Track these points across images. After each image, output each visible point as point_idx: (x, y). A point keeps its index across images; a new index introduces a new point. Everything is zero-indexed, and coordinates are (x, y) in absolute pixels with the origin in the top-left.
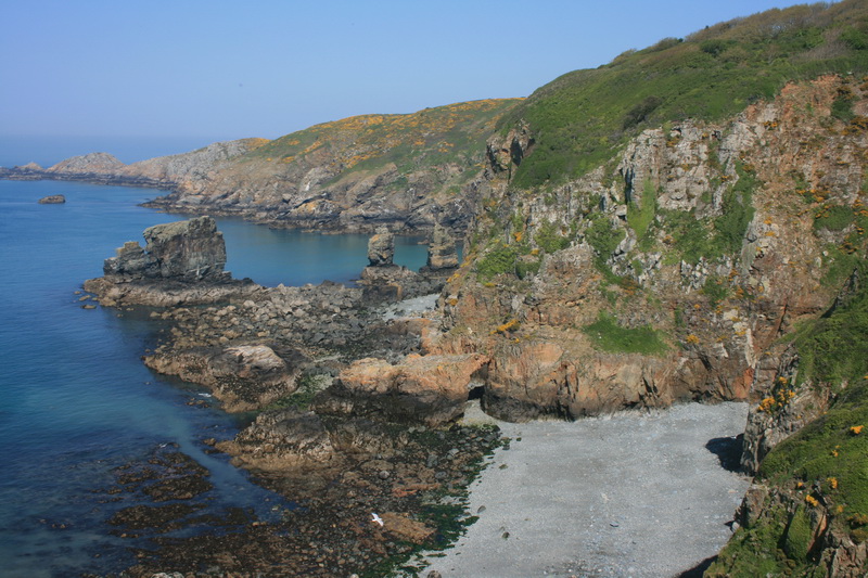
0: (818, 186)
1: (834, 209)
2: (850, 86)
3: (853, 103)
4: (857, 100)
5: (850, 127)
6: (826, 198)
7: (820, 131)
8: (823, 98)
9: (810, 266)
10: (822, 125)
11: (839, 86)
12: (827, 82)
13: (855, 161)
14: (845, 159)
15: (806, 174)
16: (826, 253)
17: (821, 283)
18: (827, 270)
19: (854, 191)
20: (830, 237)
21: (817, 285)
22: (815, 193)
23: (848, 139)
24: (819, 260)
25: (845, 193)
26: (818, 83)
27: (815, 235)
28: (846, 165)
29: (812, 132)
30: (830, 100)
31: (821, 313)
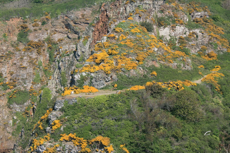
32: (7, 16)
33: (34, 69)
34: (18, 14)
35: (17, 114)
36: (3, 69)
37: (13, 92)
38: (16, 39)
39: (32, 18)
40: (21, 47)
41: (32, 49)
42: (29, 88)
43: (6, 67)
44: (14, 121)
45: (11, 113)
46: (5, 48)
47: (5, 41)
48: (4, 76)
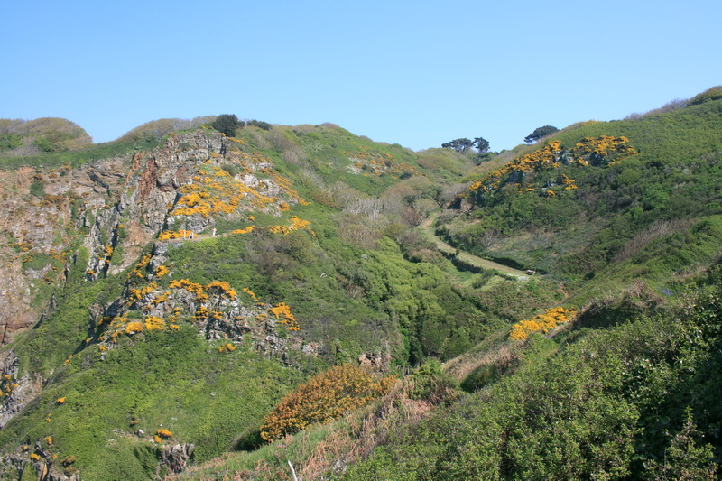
0: (24, 240)
1: (36, 255)
2: (42, 175)
3: (45, 185)
4: (47, 184)
5: (44, 201)
6: (30, 248)
7: (24, 204)
8: (24, 182)
9: (22, 295)
10: (24, 199)
11: (35, 174)
12: (26, 172)
13: (48, 223)
14: (42, 222)
15: (15, 232)
16: (33, 285)
17: (31, 305)
18: (34, 296)
19: (49, 243)
20: (34, 274)
21: (28, 307)
22: (22, 245)
23: (43, 209)
24: (28, 290)
25: (43, 245)
26: (20, 171)
27: (24, 273)
28: (42, 226)
29: (18, 204)
30: (29, 183)
31: (32, 326)
32: (16, 164)
33: (54, 228)
34: (29, 163)
35: (34, 281)
36: (14, 227)
37: (28, 255)
38: (29, 191)
39: (48, 168)
40: (36, 201)
41: (51, 204)
42: (48, 250)
43: (18, 224)
44: (32, 290)
45: (27, 280)
46: (15, 202)
47: (15, 194)
48: (16, 235)
